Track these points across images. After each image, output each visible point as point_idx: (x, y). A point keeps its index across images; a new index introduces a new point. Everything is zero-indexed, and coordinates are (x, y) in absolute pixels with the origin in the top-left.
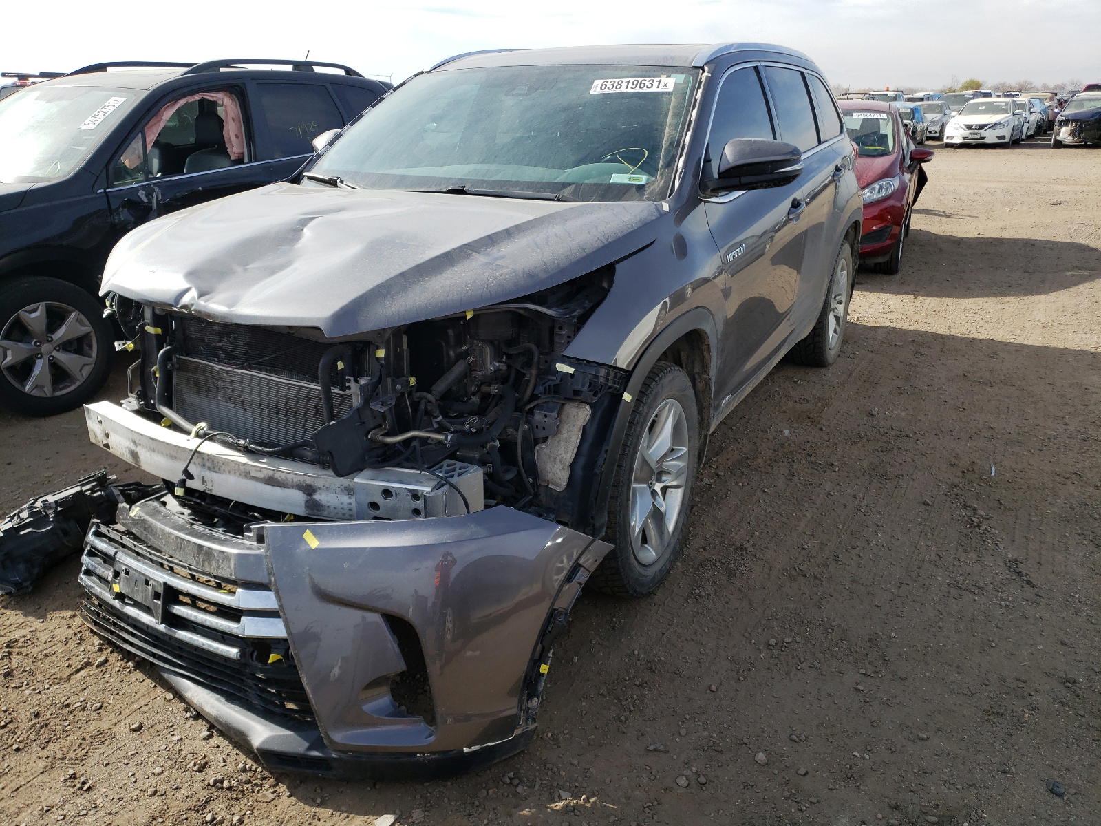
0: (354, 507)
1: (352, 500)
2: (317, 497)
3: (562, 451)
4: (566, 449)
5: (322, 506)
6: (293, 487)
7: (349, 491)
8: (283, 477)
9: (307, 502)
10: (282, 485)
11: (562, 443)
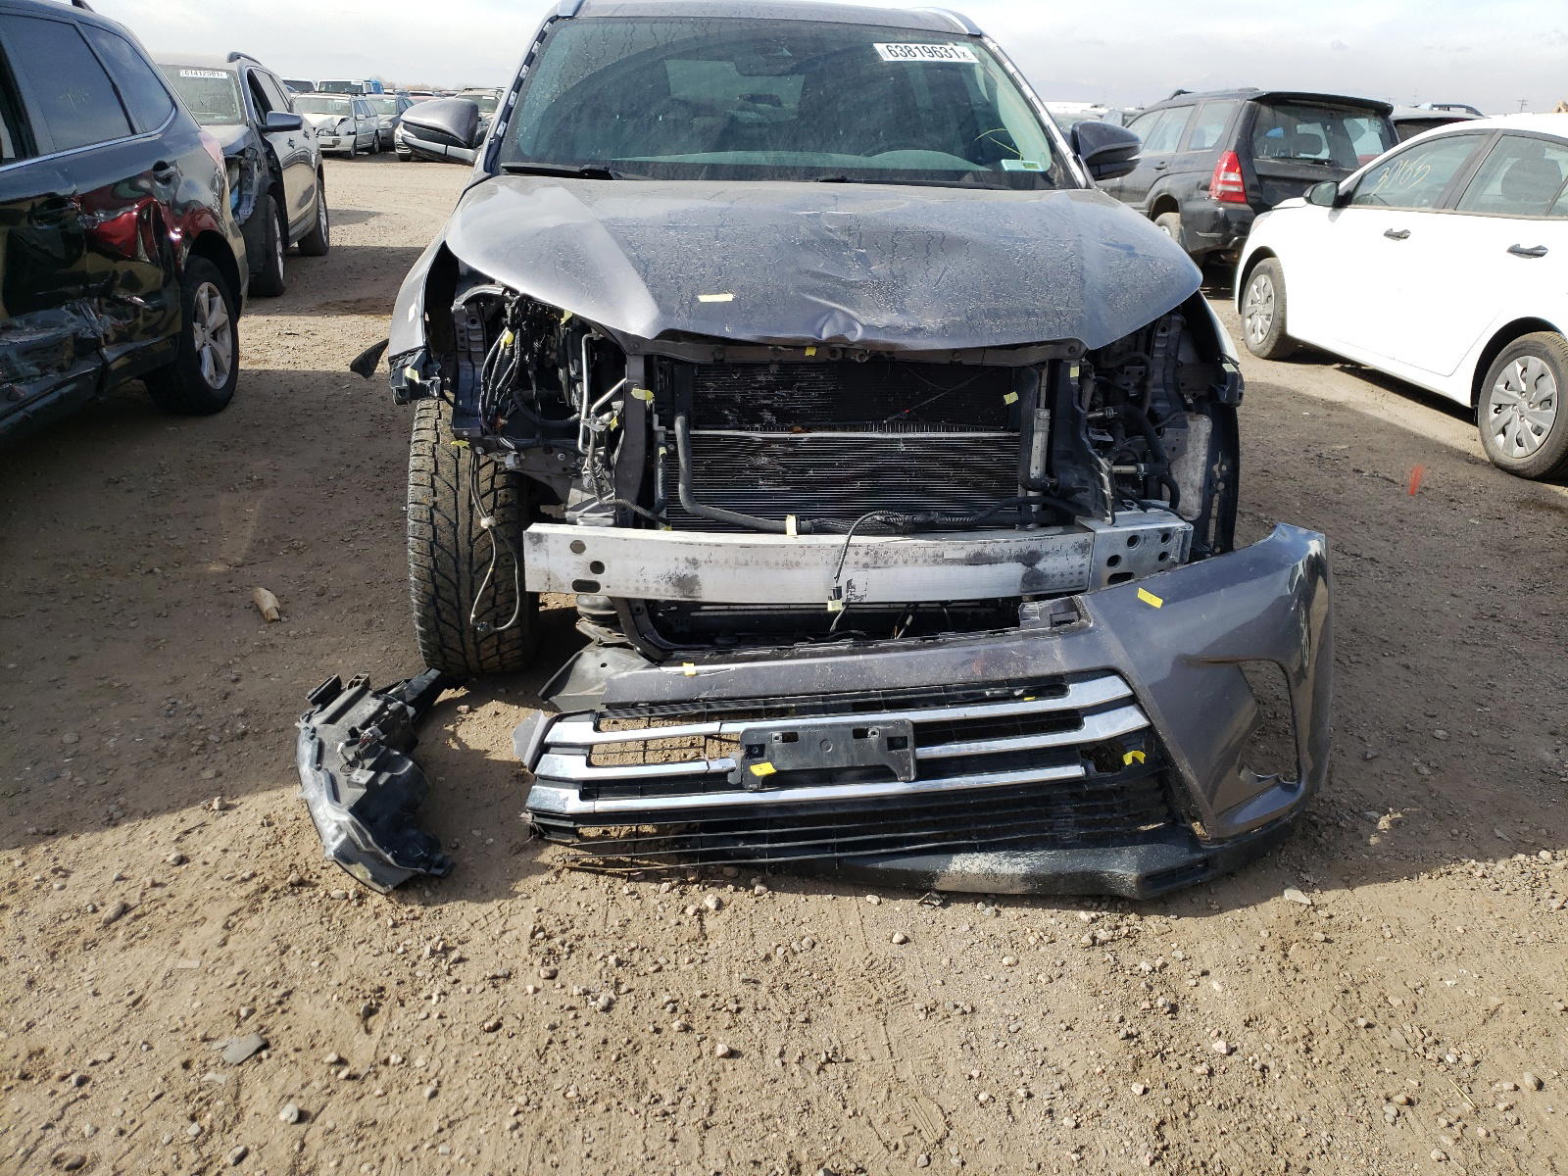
0: (1085, 569)
1: (1086, 561)
2: (1040, 566)
3: (1192, 473)
4: (1195, 470)
5: (1046, 576)
6: (1009, 559)
7: (1083, 548)
8: (997, 550)
9: (1025, 575)
10: (991, 561)
11: (1190, 463)
